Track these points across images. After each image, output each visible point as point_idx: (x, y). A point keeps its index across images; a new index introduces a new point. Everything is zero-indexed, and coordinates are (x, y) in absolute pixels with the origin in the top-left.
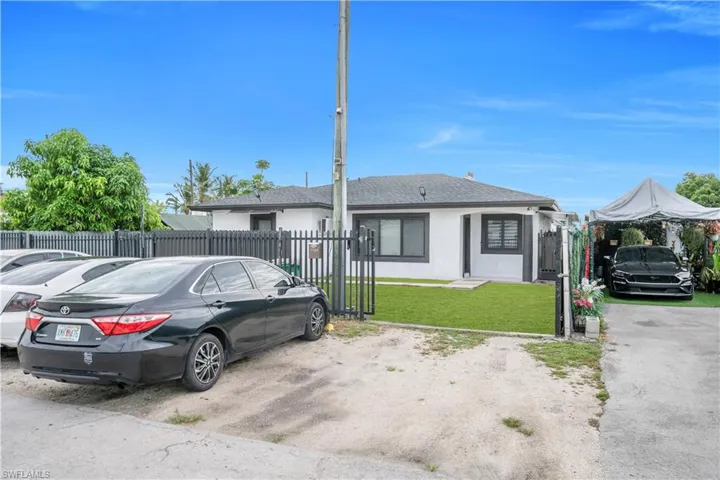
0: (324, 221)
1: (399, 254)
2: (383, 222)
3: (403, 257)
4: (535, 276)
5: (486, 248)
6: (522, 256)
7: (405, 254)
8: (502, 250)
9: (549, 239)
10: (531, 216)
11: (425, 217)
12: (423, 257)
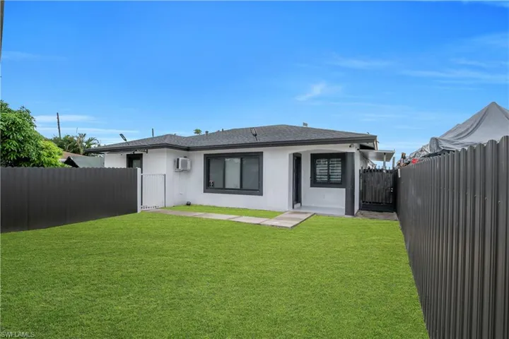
0: (178, 159)
1: (239, 188)
2: (227, 160)
3: (241, 190)
4: (357, 207)
5: (315, 183)
6: (344, 189)
7: (244, 187)
8: (329, 184)
9: (369, 174)
10: (353, 153)
11: (259, 156)
12: (257, 190)
